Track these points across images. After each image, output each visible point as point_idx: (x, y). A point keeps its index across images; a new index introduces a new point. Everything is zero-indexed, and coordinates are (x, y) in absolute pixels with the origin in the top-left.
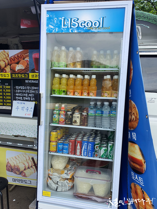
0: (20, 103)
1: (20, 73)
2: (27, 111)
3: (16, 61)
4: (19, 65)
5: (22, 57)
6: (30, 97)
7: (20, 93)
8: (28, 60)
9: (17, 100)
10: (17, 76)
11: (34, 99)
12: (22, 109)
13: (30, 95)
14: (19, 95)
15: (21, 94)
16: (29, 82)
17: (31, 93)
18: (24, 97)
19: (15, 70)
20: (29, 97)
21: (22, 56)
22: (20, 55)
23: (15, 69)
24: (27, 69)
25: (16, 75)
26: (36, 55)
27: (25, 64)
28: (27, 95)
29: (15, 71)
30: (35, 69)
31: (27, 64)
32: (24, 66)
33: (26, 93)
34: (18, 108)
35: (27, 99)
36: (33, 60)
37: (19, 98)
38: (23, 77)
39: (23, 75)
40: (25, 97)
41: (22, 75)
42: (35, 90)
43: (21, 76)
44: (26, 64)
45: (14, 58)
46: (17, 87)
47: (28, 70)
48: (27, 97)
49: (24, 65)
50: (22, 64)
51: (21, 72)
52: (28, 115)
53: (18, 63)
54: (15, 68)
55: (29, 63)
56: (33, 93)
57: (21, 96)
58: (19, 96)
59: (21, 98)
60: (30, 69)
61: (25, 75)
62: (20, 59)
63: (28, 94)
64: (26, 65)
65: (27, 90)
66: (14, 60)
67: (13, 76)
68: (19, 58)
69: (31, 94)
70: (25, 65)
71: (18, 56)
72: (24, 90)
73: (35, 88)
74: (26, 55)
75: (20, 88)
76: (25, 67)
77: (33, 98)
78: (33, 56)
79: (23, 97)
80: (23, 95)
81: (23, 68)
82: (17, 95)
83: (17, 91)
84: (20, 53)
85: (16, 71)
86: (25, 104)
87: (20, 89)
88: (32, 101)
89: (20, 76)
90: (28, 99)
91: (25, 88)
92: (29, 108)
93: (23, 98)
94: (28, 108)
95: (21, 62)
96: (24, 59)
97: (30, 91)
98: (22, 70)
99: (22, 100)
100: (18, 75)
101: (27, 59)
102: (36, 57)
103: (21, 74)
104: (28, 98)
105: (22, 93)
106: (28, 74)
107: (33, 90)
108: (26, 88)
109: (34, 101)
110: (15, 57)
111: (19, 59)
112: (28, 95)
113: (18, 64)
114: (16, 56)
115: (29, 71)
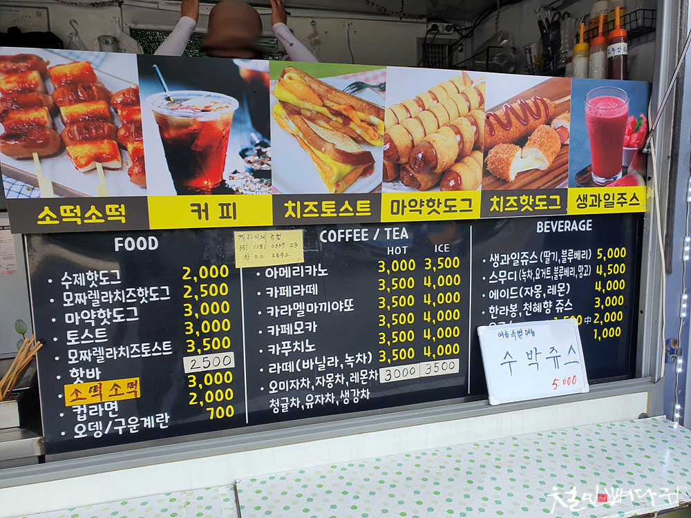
0: (510, 333)
1: (528, 188)
2: (557, 366)
3: (516, 129)
4: (527, 149)
5: (543, 113)
6: (553, 298)
7: (508, 284)
8: (567, 125)
9: (493, 321)
10: (512, 206)
11: (569, 306)
12: (531, 362)
13: (552, 290)
14: (505, 294)
15: (514, 291)
16: (551, 229)
17: (559, 281)
18: (526, 304)
19: (508, 177)
20: (550, 297)
21: (542, 108)
22: (535, 103)
23: (508, 170)
24: (560, 171)
25: (506, 201)
26: (601, 106)
27: (551, 147)
28: (538, 289)
29: (505, 181)
30: (591, 171)
31: (563, 145)
32: (548, 156)
33: (537, 282)
34: (508, 360)
35: (538, 308)
36: (586, 128)
37: (504, 310)
38: (541, 208)
39: (540, 200)
40: (532, 300)
41: (538, 197)
42: (575, 263)
43: (534, 205)
44: (557, 147)
45: (506, 114)
46: (497, 257)
47: (564, 175)
48: (538, 301)
49: (550, 152)
50: (541, 145)
51: (534, 186)
52: (567, 381)
53: (521, 142)
54: (509, 164)
55: (567, 142)
56: (565, 279)
57: (513, 301)
58: (503, 302)
59: (514, 307)
60: (574, 169)
61: (548, 197)
62: (532, 121)
63: (545, 283)
64: (559, 149)
65: (543, 266)
66: (506, 126)
67: (495, 207)
68: (530, 117)
69: (556, 283)
70: (552, 150)
71: (524, 106)
72: (526, 268)
73: (578, 255)
74: (560, 104)
75: (511, 261)
76: (552, 158)
77: (565, 299)
78: (587, 110)
79: (521, 302)
80: (524, 291)
81: (544, 165)
82: (494, 295)
83: (494, 279)
84: (536, 90)
85: (512, 177)
86: (533, 333)
87: (509, 268)
88: (560, 316)
89: (528, 204)
90: (544, 310)
91: (534, 259)
92: (562, 350)
93: (520, 308)
94: (554, 354)
95: (535, 136)
96: (548, 123)
97: (552, 271)
98: (537, 174)
99: (516, 320)
100: (517, 201)
101: (562, 121)
102: (598, 116)
103: (535, 193)
104: (546, 303)
105: (520, 283)
106: (564, 194)
107: (565, 266)
108: (539, 259)
109: (569, 314)
110: (512, 109)
111: (527, 120)
112: (544, 290)
113: (522, 146)
114: (516, 106)
115: (566, 177)
